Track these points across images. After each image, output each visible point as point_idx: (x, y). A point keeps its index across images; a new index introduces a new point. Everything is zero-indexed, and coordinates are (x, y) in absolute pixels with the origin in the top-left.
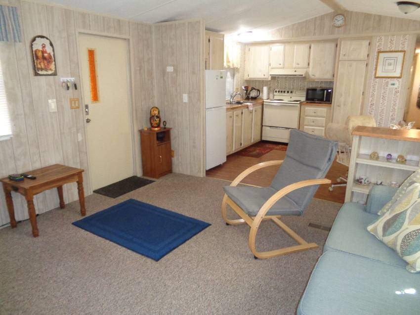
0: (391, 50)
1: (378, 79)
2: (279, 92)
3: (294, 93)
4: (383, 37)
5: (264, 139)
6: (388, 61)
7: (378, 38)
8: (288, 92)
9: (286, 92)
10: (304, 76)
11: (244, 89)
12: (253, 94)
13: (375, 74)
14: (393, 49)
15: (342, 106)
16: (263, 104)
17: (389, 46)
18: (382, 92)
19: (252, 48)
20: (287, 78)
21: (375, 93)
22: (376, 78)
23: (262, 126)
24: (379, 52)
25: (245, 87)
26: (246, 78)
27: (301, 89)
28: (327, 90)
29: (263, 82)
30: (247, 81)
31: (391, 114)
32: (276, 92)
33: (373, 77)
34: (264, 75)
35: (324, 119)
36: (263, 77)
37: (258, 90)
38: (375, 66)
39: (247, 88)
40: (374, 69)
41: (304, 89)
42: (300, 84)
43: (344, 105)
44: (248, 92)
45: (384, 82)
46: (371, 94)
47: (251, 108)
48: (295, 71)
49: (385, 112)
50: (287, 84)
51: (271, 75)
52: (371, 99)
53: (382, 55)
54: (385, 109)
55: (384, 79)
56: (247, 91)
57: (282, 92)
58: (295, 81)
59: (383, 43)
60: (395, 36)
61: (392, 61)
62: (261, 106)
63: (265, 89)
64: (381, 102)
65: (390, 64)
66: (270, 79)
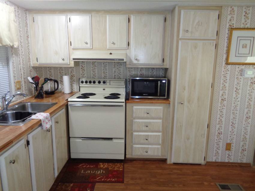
0: (246, 27)
1: (229, 66)
2: (86, 82)
3: (108, 84)
4: (236, 9)
5: (73, 156)
6: (243, 42)
7: (230, 9)
8: (99, 82)
9: (97, 83)
10: (125, 61)
11: (31, 81)
12: (48, 87)
13: (227, 59)
14: (248, 26)
15: (186, 103)
16: (67, 106)
17: (243, 21)
18: (236, 83)
19: (39, 18)
20: (96, 63)
21: (227, 85)
22: (227, 63)
23: (69, 138)
24: (232, 29)
25: (33, 79)
26: (34, 63)
27: (117, 78)
28: (161, 81)
29: (61, 70)
30: (36, 68)
31: (246, 110)
32: (82, 82)
33: (224, 63)
34: (63, 60)
35: (160, 121)
36: (61, 61)
37: (56, 81)
38: (225, 49)
39: (36, 79)
40: (225, 52)
41: (119, 78)
42: (113, 71)
43: (189, 102)
44: (40, 86)
45: (237, 69)
46: (221, 85)
47: (47, 126)
48: (111, 54)
49: (238, 108)
50: (96, 71)
51: (74, 59)
52: (221, 92)
53: (236, 34)
54: (239, 106)
55: (237, 66)
56: (37, 84)
57: (90, 82)
58: (107, 68)
59: (235, 16)
60: (251, 8)
61: (248, 42)
62: (64, 110)
63: (66, 79)
64: (234, 96)
65: (245, 46)
66: (72, 64)
